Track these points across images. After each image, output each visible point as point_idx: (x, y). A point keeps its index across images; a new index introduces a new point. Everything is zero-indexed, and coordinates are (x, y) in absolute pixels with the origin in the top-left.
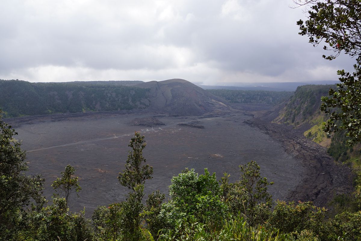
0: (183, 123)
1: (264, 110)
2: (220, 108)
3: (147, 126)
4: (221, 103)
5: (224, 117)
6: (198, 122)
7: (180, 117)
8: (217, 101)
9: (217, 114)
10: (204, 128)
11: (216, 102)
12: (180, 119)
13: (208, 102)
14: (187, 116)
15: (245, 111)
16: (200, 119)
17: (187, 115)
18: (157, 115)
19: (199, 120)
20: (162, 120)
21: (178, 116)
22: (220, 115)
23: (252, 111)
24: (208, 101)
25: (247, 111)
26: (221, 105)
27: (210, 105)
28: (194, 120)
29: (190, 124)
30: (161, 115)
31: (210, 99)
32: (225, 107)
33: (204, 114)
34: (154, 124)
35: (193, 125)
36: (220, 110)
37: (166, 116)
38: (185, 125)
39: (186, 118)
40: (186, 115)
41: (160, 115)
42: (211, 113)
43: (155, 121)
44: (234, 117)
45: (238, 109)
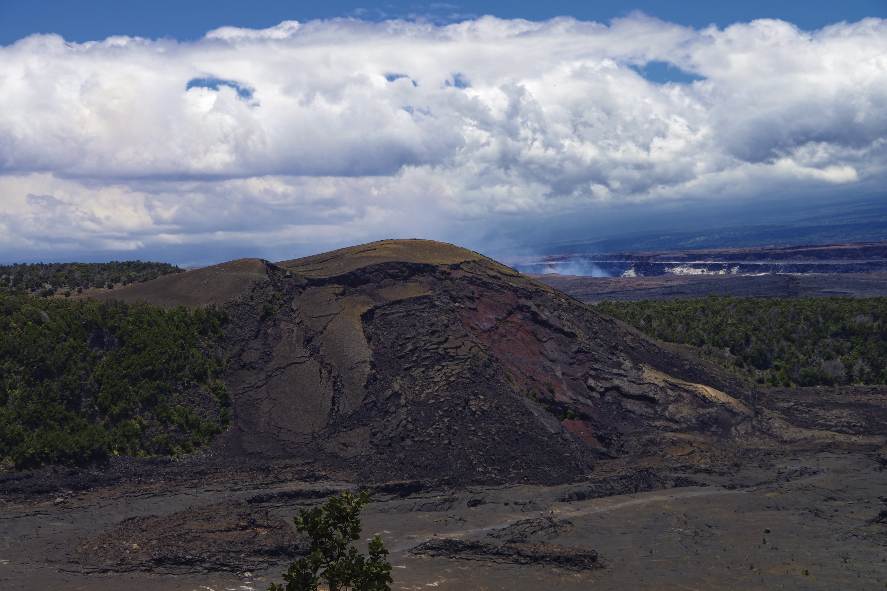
0: (456, 536)
2: (702, 425)
3: (210, 570)
4: (710, 392)
5: (733, 487)
6: (555, 527)
7: (435, 497)
8: (675, 375)
9: (684, 468)
10: (602, 567)
11: (674, 387)
12: (433, 507)
13: (617, 388)
14: (478, 488)
15: (878, 439)
16: (567, 507)
17: (481, 483)
18: (277, 489)
21: (417, 488)
22: (708, 472)
24: (617, 382)
26: (705, 402)
27: (629, 405)
28: (531, 516)
29: (500, 543)
30: (305, 487)
31: (628, 364)
32: (735, 414)
33: (591, 468)
34: (261, 552)
35: (526, 549)
38: (473, 547)
39: (475, 503)
40: (473, 482)
41: (292, 487)
42: (644, 463)
43: (263, 532)
44: (805, 481)
45: (828, 428)
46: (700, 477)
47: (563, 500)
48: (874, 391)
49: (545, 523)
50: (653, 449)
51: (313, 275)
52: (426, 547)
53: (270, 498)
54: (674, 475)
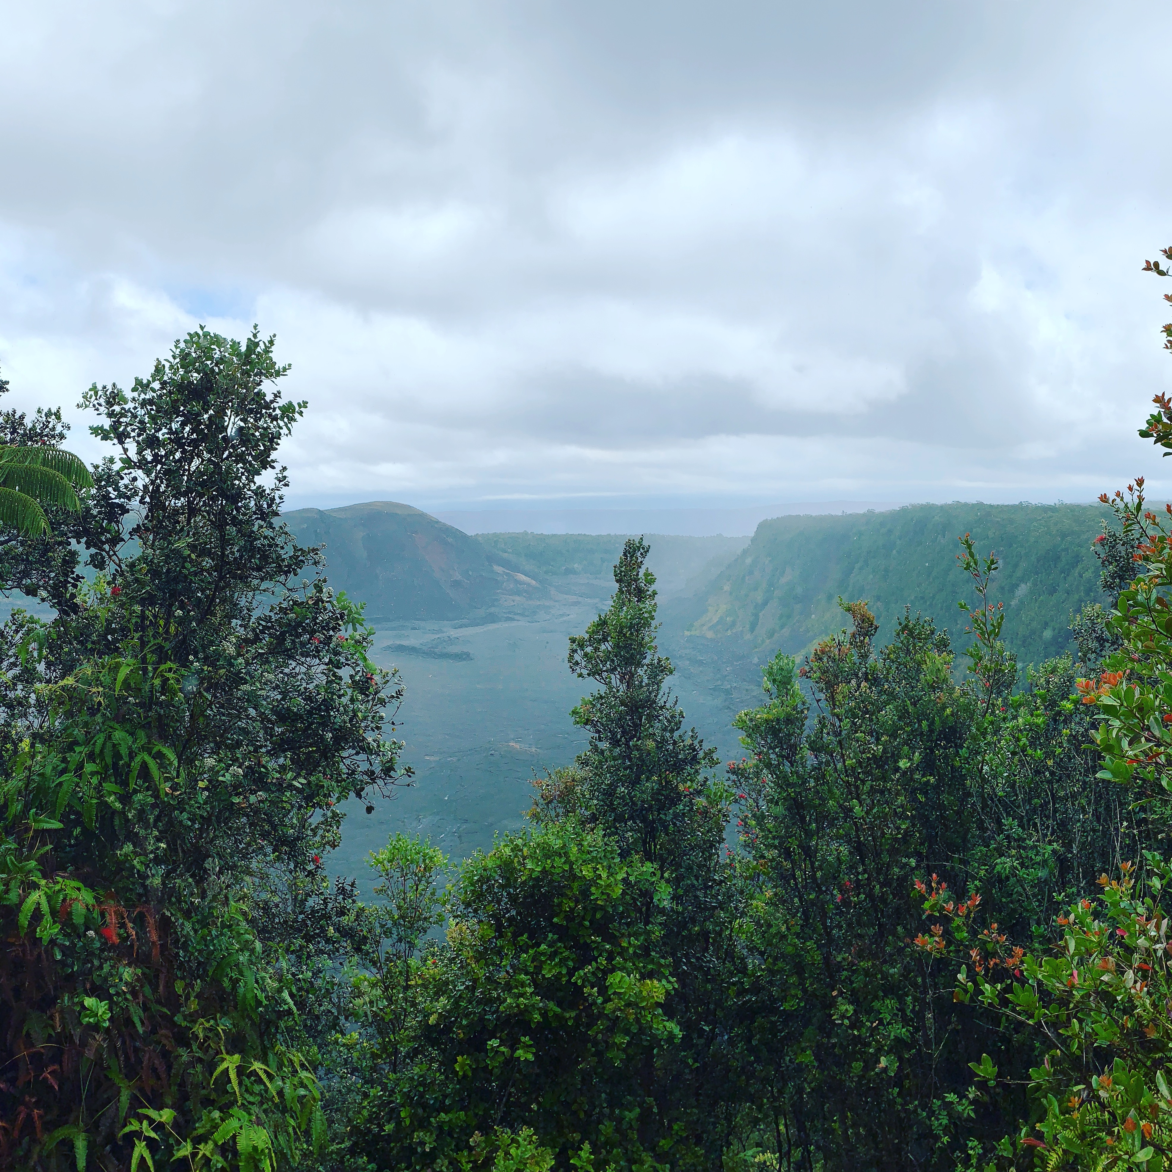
0: (404, 643)
2: (518, 593)
4: (522, 577)
5: (532, 622)
6: (450, 641)
8: (508, 569)
9: (509, 613)
10: (470, 659)
11: (507, 574)
12: (393, 629)
13: (482, 575)
14: (416, 622)
16: (457, 631)
17: (418, 619)
19: (453, 633)
21: (386, 619)
22: (521, 614)
26: (520, 582)
27: (486, 582)
28: (440, 635)
29: (426, 648)
31: (487, 564)
32: (534, 588)
33: (468, 613)
35: (438, 651)
36: (517, 598)
38: (412, 650)
39: (414, 628)
40: (414, 619)
42: (492, 610)
44: (565, 618)
45: (575, 594)
46: (516, 617)
47: (455, 628)
48: (596, 578)
49: (446, 639)
50: (496, 603)
54: (505, 616)
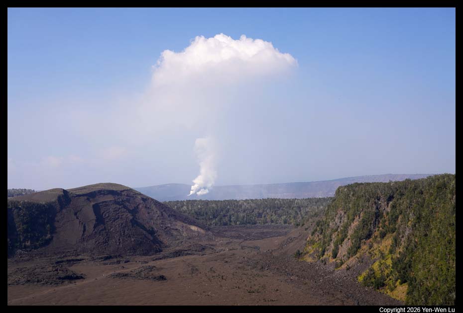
0: (121, 272)
1: (277, 236)
2: (193, 238)
3: (43, 284)
5: (202, 255)
6: (151, 268)
7: (115, 260)
8: (186, 223)
9: (189, 250)
10: (165, 279)
11: (186, 227)
12: (113, 263)
14: (128, 257)
15: (241, 240)
16: (154, 262)
18: (65, 259)
19: (151, 264)
20: (76, 269)
21: (109, 258)
22: (196, 251)
23: (254, 240)
25: (247, 240)
27: (173, 232)
28: (144, 265)
29: (134, 274)
30: (73, 258)
31: (173, 220)
34: (60, 278)
37: (83, 259)
38: (126, 275)
39: (127, 262)
40: (126, 256)
41: (70, 258)
42: (178, 248)
43: (60, 272)
45: (228, 237)
46: (193, 252)
47: (153, 260)
49: (148, 267)
51: (78, 194)
52: (112, 275)
53: (62, 262)
54: (186, 252)
